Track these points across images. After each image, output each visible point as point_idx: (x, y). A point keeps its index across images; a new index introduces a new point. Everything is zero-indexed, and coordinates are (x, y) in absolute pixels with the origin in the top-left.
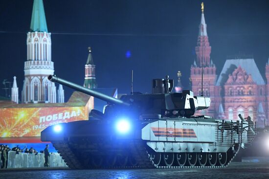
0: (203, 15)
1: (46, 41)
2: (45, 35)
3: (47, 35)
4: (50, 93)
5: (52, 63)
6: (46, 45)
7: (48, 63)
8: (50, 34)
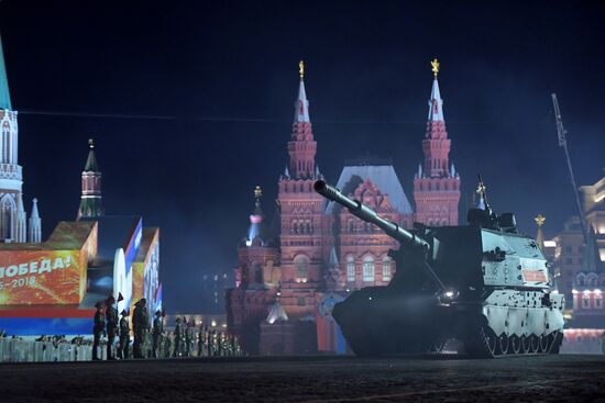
0: (302, 83)
1: (8, 126)
2: (7, 115)
3: (10, 115)
4: (15, 225)
5: (20, 168)
6: (8, 133)
7: (11, 167)
8: (16, 112)
